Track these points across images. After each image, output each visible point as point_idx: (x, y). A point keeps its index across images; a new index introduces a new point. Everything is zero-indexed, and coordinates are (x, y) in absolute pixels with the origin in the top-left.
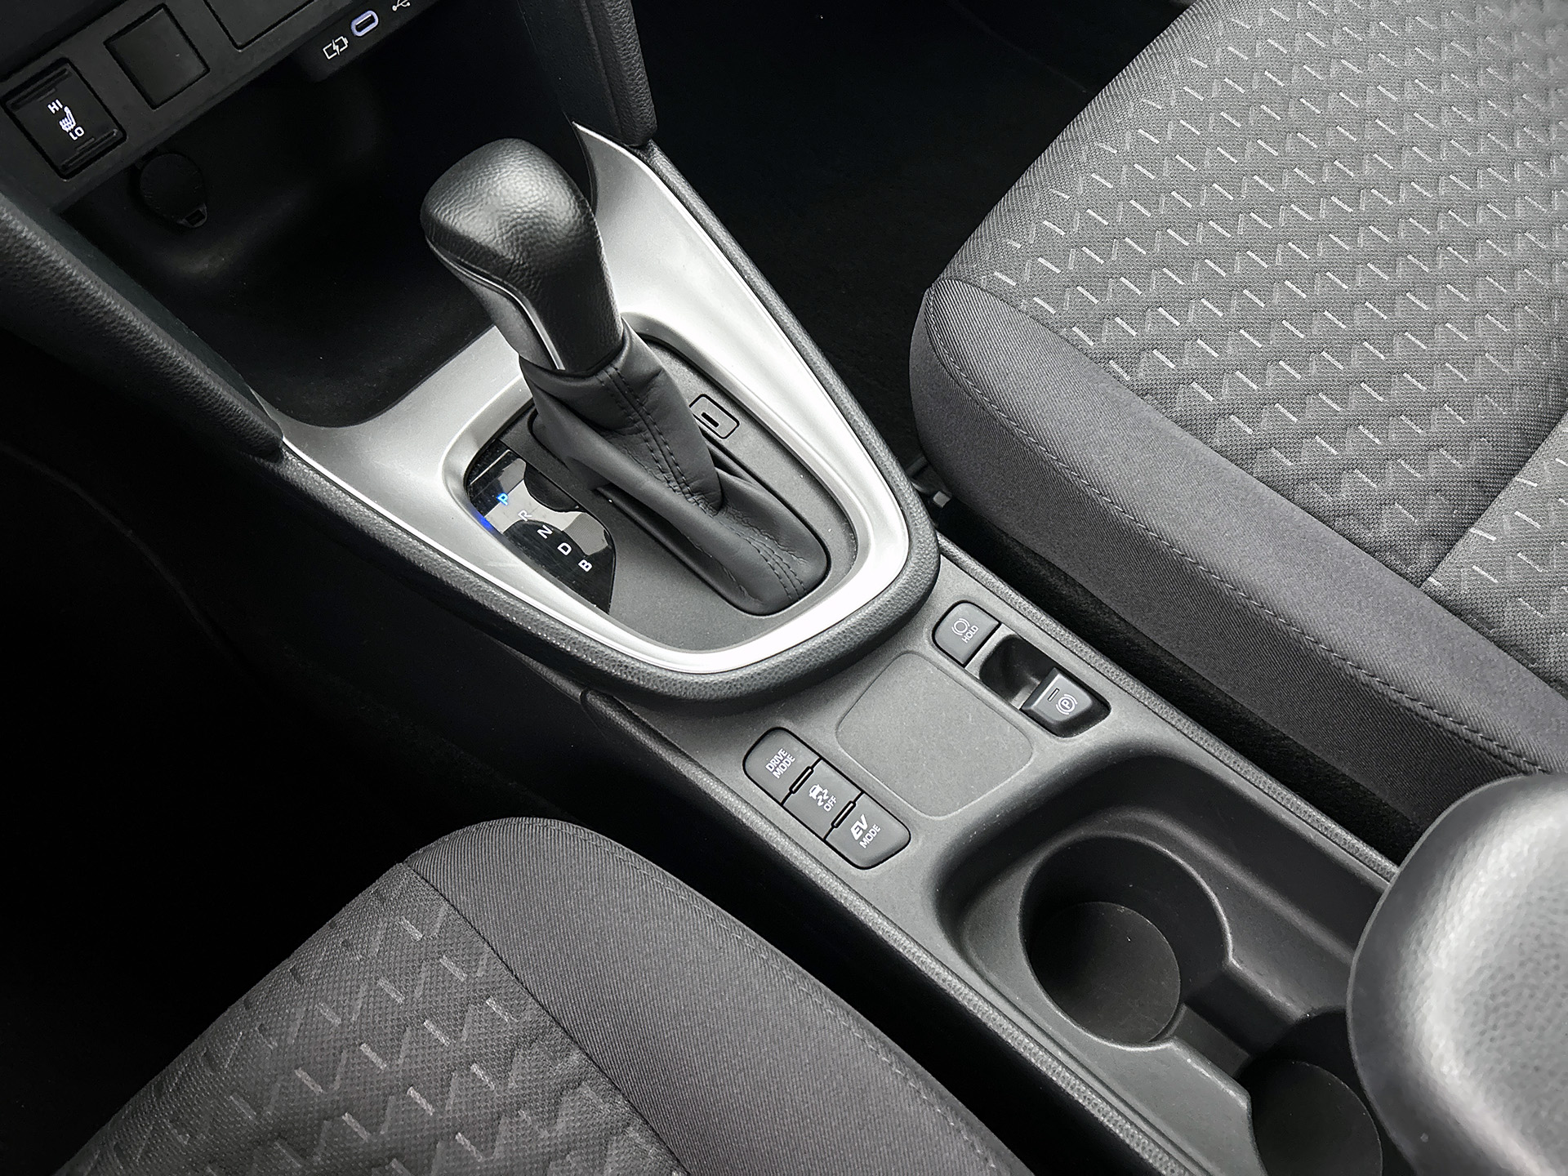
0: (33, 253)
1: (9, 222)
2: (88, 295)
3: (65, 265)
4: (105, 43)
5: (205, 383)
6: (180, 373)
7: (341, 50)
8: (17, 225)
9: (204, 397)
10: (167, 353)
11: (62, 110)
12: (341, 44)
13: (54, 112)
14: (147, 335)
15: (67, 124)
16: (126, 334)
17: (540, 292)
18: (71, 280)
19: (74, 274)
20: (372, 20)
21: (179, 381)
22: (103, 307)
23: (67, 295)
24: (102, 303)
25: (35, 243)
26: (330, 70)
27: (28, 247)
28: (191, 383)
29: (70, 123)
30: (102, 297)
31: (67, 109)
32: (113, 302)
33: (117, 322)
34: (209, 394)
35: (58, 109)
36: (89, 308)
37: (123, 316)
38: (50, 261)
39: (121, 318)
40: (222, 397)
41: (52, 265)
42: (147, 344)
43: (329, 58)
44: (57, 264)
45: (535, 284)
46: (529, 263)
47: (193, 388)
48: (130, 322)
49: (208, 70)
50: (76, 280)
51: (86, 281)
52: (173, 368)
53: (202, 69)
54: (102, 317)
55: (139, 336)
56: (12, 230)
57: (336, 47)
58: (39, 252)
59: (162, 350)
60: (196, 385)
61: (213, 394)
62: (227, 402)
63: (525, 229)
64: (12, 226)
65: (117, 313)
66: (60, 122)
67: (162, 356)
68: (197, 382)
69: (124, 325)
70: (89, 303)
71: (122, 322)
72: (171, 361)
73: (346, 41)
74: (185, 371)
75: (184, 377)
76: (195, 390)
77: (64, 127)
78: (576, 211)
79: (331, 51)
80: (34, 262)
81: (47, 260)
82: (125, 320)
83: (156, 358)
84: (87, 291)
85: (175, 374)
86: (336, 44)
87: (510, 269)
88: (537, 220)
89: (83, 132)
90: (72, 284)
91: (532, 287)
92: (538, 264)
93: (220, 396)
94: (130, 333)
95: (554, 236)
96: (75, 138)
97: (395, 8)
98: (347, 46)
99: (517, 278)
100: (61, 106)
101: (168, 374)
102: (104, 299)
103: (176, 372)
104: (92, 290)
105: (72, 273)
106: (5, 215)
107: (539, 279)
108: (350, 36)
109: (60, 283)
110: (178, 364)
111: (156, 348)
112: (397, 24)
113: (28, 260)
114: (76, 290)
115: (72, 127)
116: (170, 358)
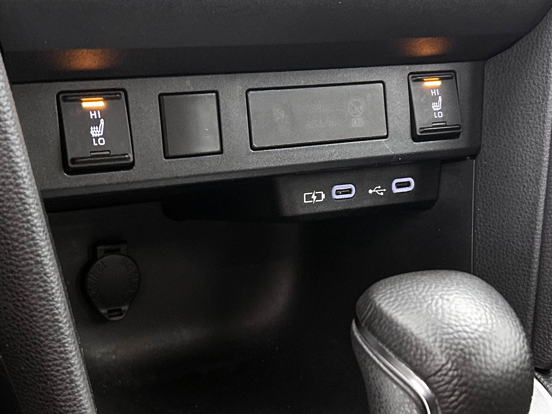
0: (15, 179)
1: (13, 144)
2: (33, 239)
3: (33, 204)
4: (160, 95)
5: (75, 376)
6: (61, 352)
7: (317, 201)
8: (18, 149)
9: (66, 388)
10: (62, 328)
11: (98, 120)
12: (319, 197)
13: (92, 117)
14: (57, 302)
15: (96, 132)
16: (41, 290)
17: (460, 407)
18: (30, 217)
19: (35, 215)
20: (350, 191)
21: (55, 359)
22: (39, 255)
23: (17, 229)
24: (40, 252)
25: (23, 172)
26: (302, 211)
27: (14, 172)
28: (64, 368)
29: (99, 132)
30: (42, 247)
31: (102, 122)
32: (49, 257)
33: (40, 276)
34: (72, 388)
35: (96, 117)
36: (28, 250)
37: (48, 273)
38: (24, 193)
39: (45, 274)
40: (81, 398)
41: (23, 196)
42: (52, 310)
43: (305, 202)
44: (27, 199)
45: (460, 396)
46: (462, 370)
47: (63, 373)
48: (52, 281)
49: (221, 152)
50: (33, 221)
51: (40, 227)
52: (58, 344)
53: (218, 149)
54: (32, 264)
55: (50, 298)
56: (12, 151)
57: (314, 197)
58: (21, 181)
59: (60, 322)
60: (68, 372)
61: (76, 390)
62: (83, 405)
63: (470, 338)
64: (13, 148)
65: (47, 267)
66: (92, 128)
67: (56, 328)
68: (69, 370)
69: (45, 281)
70: (30, 246)
71: (45, 278)
72: (61, 337)
73: (323, 196)
74: (67, 354)
75: (62, 358)
76: (64, 377)
77: (92, 132)
78: (524, 346)
79: (309, 198)
80: (11, 187)
81: (21, 190)
82: (49, 277)
83: (50, 327)
84: (34, 235)
85: (56, 351)
86: (316, 195)
87: (440, 370)
88: (485, 336)
89: (104, 143)
90: (28, 221)
91: (453, 398)
92: (470, 376)
93: (80, 396)
94: (45, 291)
95: (496, 357)
96: (95, 144)
97: (371, 191)
98: (322, 200)
99: (442, 383)
100: (99, 117)
101: (50, 348)
102: (44, 250)
103: (59, 350)
104: (40, 237)
105: (34, 213)
106: (15, 137)
107: (466, 392)
108: (329, 194)
109: (20, 216)
110: (65, 343)
111: (56, 317)
112: (367, 203)
113: (7, 183)
114: (27, 229)
115: (99, 135)
116: (62, 334)
